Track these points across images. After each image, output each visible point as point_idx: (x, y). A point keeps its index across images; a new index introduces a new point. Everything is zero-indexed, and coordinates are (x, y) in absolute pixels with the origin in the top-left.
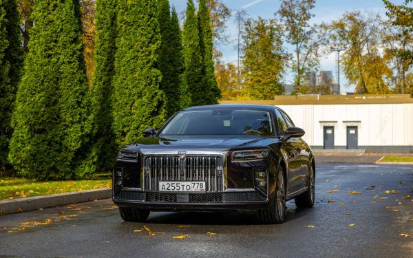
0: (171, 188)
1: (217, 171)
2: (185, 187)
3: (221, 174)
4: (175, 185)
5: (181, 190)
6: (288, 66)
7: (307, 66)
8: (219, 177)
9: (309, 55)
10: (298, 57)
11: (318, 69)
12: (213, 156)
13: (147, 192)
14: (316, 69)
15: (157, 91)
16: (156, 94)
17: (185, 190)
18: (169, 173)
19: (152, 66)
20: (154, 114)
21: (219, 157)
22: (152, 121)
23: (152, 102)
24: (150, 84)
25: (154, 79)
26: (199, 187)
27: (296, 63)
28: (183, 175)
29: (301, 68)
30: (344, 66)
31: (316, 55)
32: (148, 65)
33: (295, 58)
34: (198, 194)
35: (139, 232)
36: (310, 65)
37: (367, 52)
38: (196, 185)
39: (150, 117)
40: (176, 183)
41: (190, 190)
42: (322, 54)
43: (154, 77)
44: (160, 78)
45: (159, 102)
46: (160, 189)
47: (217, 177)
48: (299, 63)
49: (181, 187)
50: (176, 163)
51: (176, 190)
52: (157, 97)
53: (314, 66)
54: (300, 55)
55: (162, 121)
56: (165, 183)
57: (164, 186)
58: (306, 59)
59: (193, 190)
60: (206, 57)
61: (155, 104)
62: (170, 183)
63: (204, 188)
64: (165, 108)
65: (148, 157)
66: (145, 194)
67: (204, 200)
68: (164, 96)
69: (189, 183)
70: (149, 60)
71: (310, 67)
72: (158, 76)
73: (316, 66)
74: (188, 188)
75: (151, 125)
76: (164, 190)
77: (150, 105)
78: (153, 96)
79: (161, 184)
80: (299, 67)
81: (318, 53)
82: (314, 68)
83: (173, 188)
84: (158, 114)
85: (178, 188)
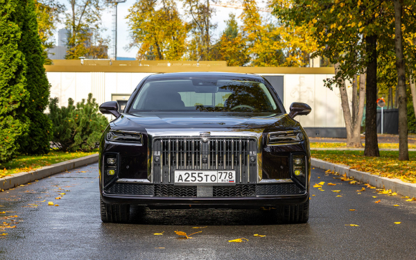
0: (190, 179)
1: (250, 157)
2: (209, 178)
3: (255, 160)
4: (196, 175)
5: (204, 181)
6: (59, 21)
7: (84, 22)
8: (253, 164)
9: (87, 7)
10: (73, 9)
11: (99, 26)
12: (245, 139)
13: (155, 185)
14: (96, 26)
15: (15, 52)
16: (15, 55)
17: (209, 181)
18: (187, 159)
19: (8, 19)
20: (12, 82)
21: (252, 139)
22: (9, 92)
23: (10, 67)
24: (6, 43)
25: (12, 36)
26: (227, 178)
27: (71, 18)
28: (207, 162)
29: (77, 23)
30: (133, 23)
31: (97, 7)
32: (4, 17)
33: (69, 10)
34: (224, 187)
35: (159, 236)
36: (88, 20)
37: (162, 6)
38: (224, 175)
39: (7, 87)
40: (197, 172)
41: (216, 182)
42: (104, 7)
43: (12, 33)
44: (19, 35)
45: (18, 67)
46: (176, 181)
47: (250, 165)
48: (74, 18)
49: (204, 178)
50: (197, 147)
51: (197, 182)
52: (16, 59)
53: (94, 21)
54: (76, 7)
55: (22, 92)
56: (183, 173)
57: (181, 176)
58: (84, 12)
59: (220, 181)
60: (27, 7)
61: (14, 69)
62: (190, 172)
63: (234, 178)
64: (24, 74)
65: (158, 139)
66: (153, 187)
67: (234, 194)
68: (24, 59)
69: (215, 173)
70: (6, 11)
71: (88, 23)
72: (16, 32)
73: (96, 22)
74: (213, 178)
75: (8, 97)
76: (180, 181)
77: (7, 71)
78: (11, 59)
79: (177, 174)
80: (74, 22)
81: (99, 5)
82: (94, 24)
83: (193, 179)
84: (16, 83)
85: (200, 179)
